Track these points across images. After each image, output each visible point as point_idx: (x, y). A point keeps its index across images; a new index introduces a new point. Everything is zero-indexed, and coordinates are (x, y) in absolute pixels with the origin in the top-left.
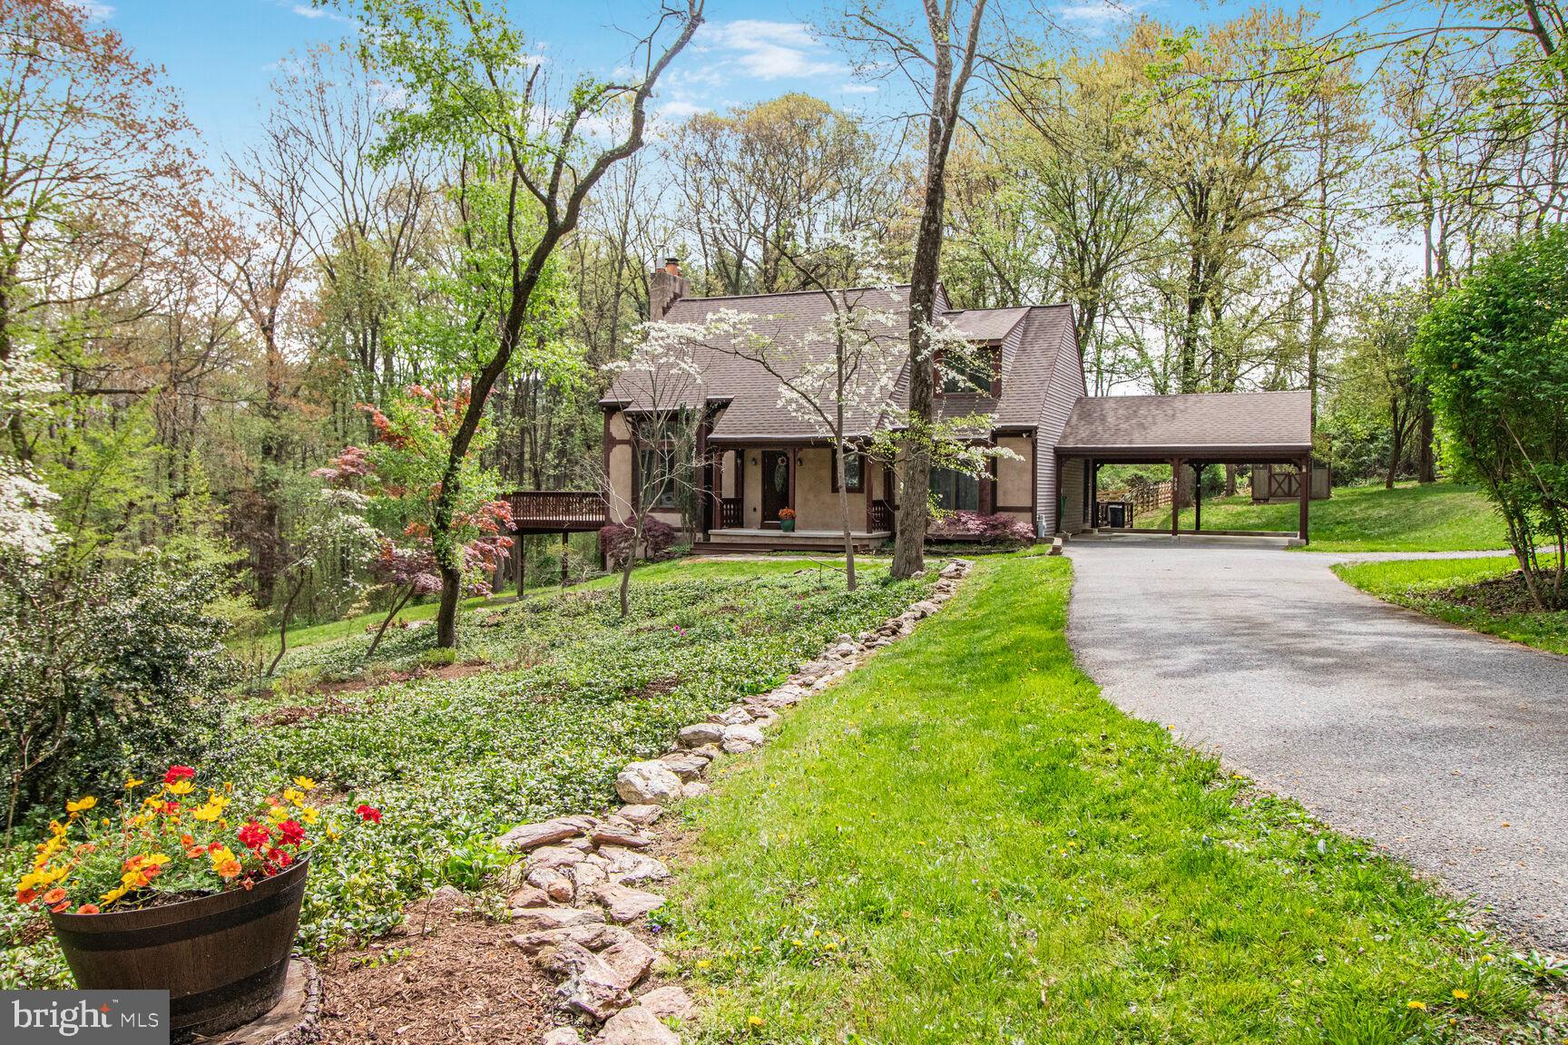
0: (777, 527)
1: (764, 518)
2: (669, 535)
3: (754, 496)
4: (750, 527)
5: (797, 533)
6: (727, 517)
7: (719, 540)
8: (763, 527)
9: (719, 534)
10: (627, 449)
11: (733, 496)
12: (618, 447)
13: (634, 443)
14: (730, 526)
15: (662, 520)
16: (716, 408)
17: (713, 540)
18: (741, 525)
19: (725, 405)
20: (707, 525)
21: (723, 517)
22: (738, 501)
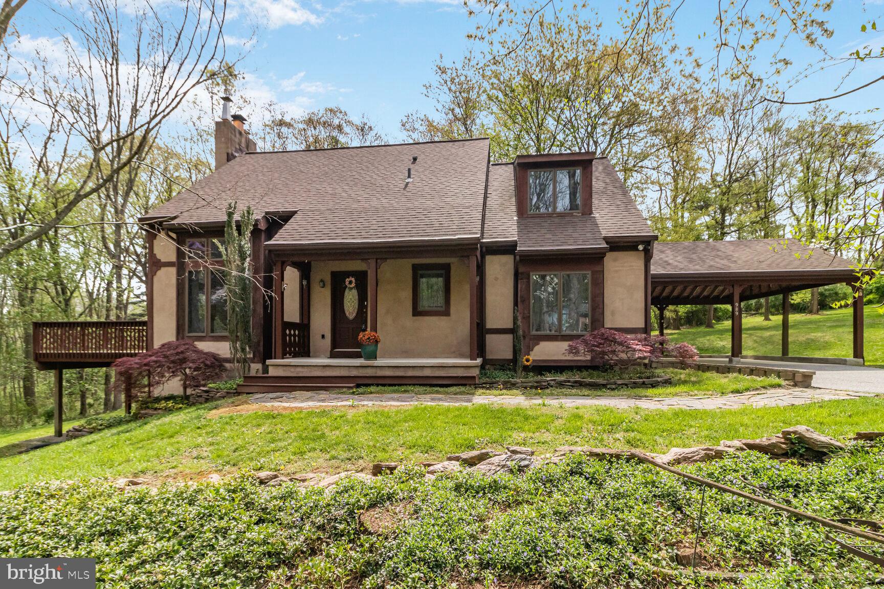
0: (357, 356)
1: (334, 345)
2: (215, 365)
3: (321, 321)
4: (316, 356)
5: (379, 362)
6: (291, 345)
7: (280, 372)
8: (333, 355)
9: (279, 366)
10: (173, 271)
11: (297, 320)
12: (163, 270)
13: (180, 265)
14: (296, 355)
15: (206, 350)
16: (276, 221)
17: (272, 372)
18: (307, 354)
19: (287, 217)
20: (266, 354)
21: (285, 344)
22: (304, 327)
